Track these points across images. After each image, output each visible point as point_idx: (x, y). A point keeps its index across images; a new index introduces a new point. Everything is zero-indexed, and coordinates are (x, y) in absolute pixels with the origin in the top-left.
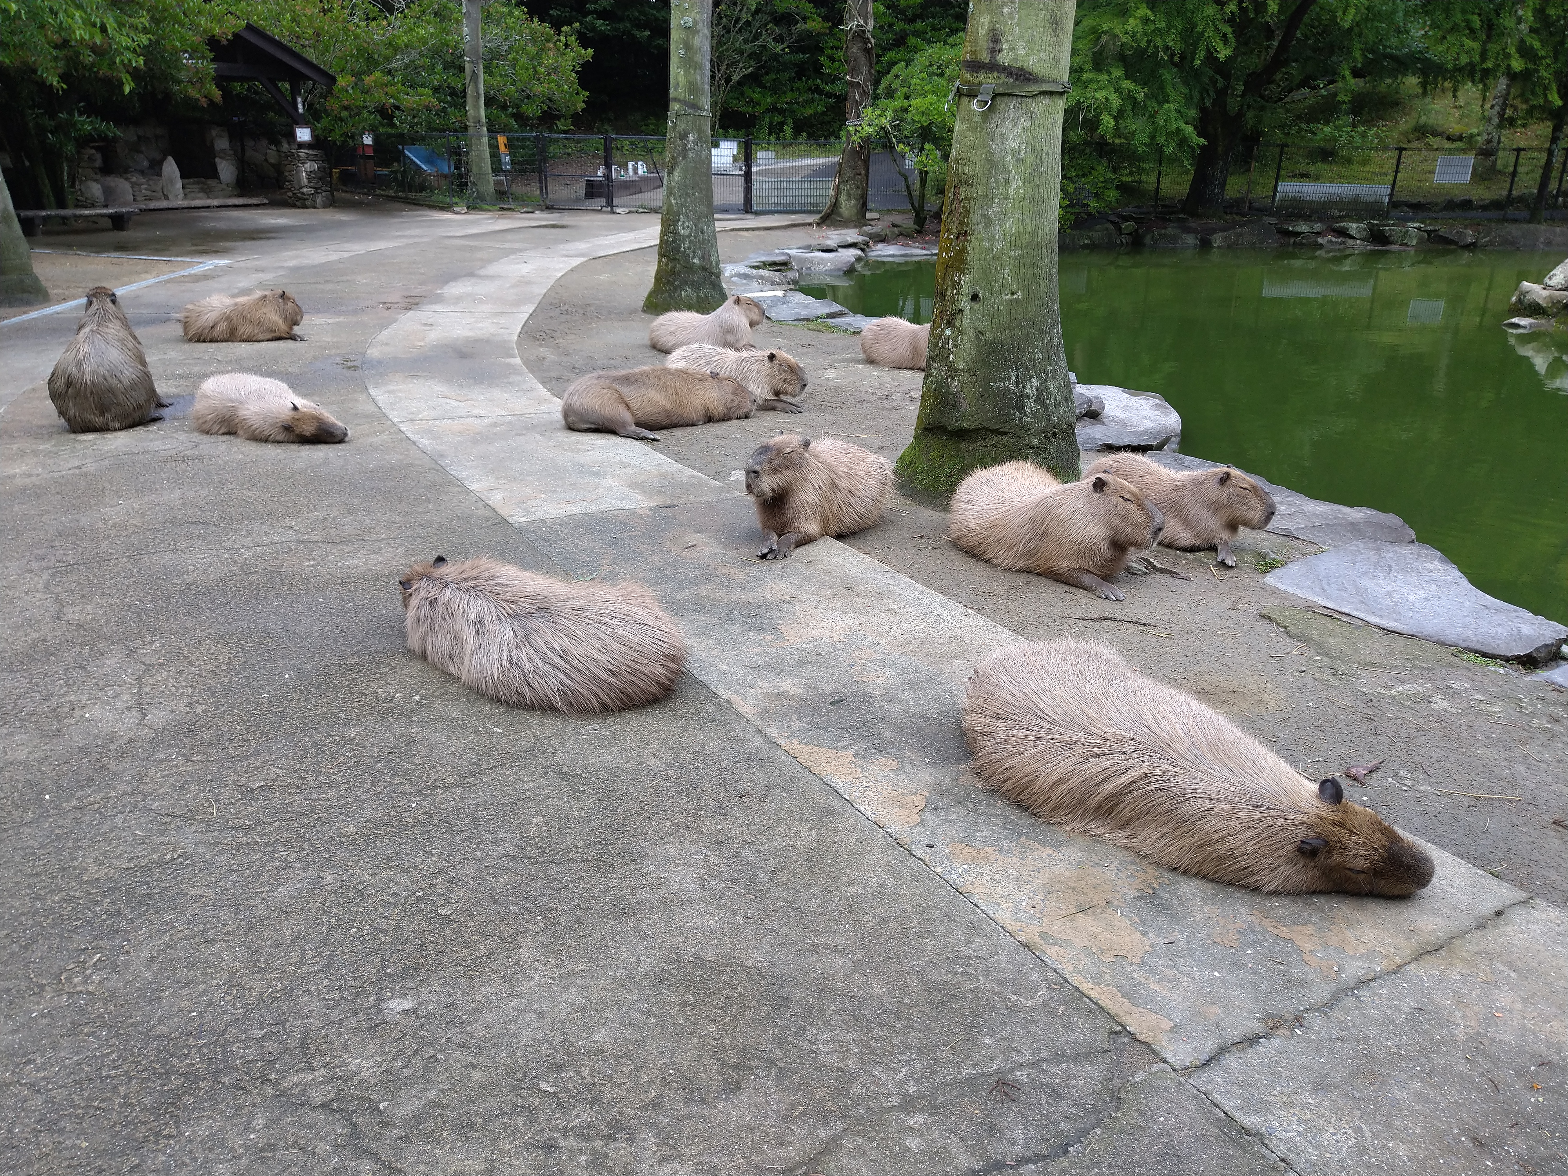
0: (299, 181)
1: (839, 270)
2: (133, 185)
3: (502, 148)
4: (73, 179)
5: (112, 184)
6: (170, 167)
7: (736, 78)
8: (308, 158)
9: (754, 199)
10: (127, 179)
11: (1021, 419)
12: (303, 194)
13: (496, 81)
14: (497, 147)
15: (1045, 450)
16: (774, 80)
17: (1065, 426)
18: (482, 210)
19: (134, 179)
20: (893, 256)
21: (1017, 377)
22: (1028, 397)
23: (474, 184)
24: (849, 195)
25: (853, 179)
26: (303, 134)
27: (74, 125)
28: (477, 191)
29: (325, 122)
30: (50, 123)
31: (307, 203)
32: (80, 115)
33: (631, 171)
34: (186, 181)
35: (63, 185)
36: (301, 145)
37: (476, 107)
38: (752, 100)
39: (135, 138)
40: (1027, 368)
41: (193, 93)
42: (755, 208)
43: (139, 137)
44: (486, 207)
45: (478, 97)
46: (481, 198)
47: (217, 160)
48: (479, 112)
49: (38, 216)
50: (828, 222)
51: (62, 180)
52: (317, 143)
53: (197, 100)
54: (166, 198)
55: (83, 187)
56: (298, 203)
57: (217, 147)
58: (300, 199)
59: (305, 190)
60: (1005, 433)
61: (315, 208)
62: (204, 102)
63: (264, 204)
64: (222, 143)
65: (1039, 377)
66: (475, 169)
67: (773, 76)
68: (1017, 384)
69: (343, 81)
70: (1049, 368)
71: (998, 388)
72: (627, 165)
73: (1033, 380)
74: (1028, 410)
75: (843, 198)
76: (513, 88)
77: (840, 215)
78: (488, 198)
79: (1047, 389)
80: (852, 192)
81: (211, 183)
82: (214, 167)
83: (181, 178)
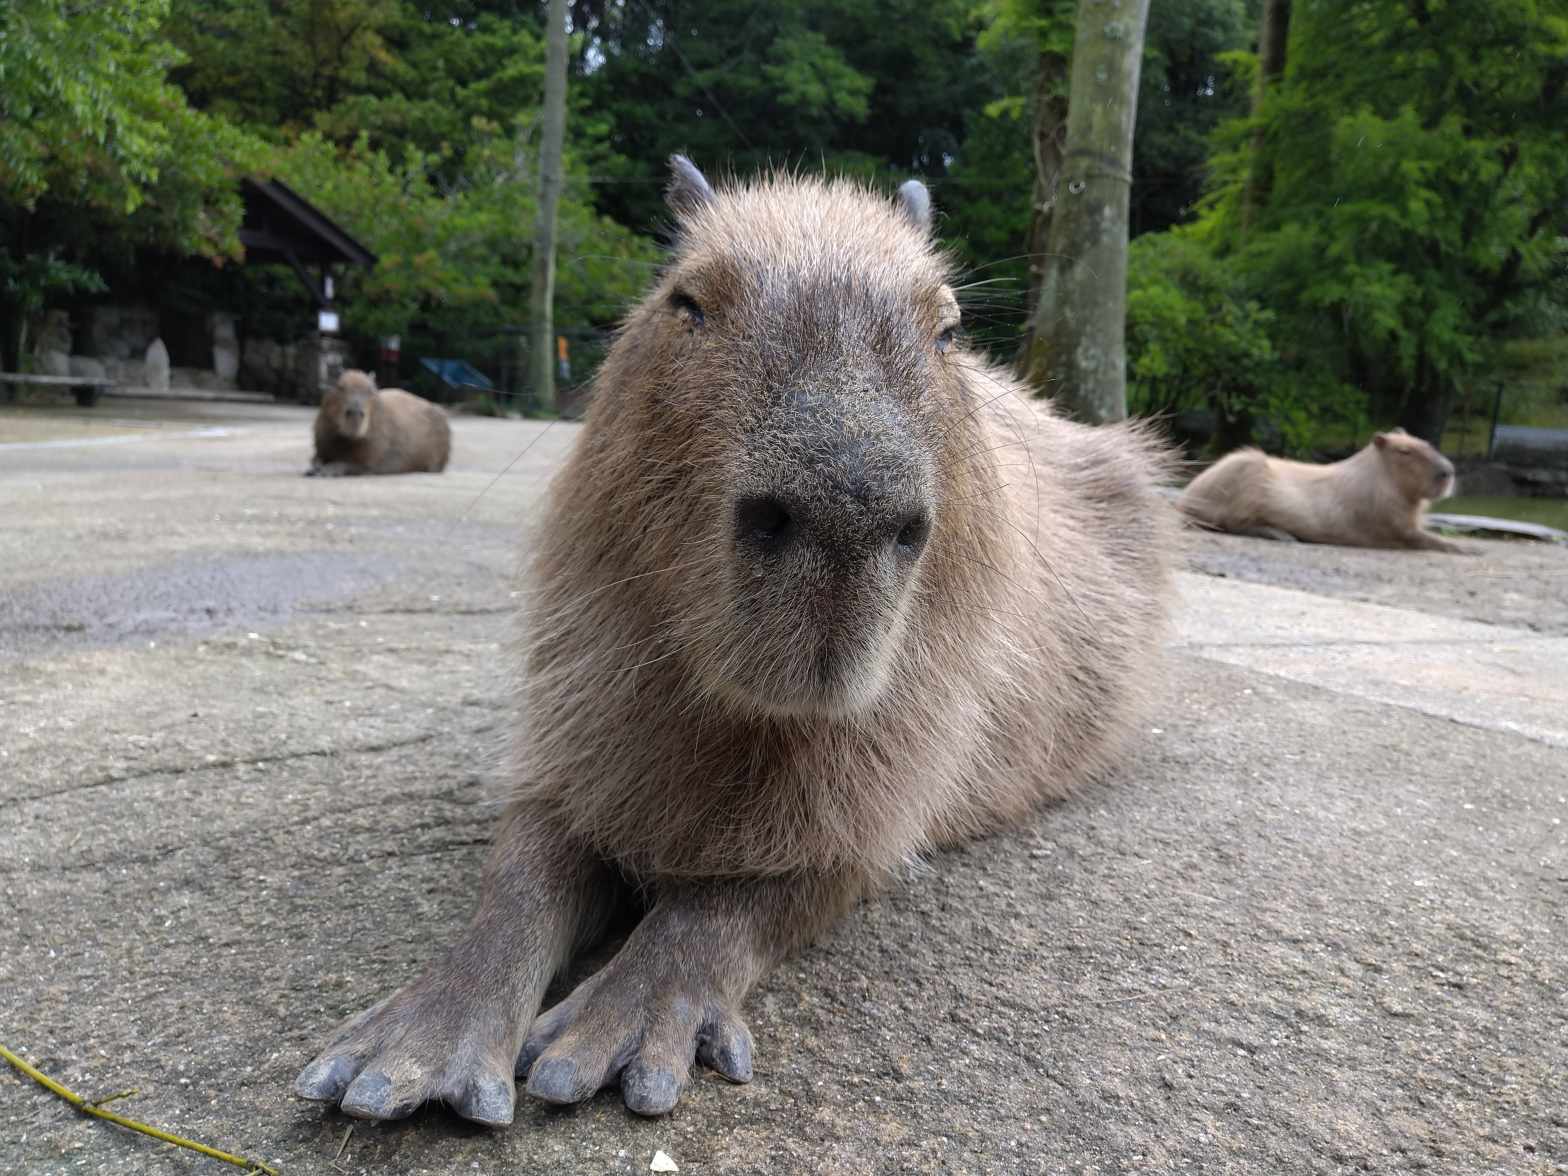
3: (563, 354)
4: (31, 345)
5: (82, 364)
6: (158, 352)
8: (332, 349)
14: (559, 353)
18: (539, 418)
23: (531, 390)
26: (329, 322)
27: (45, 271)
28: (534, 397)
29: (357, 309)
30: (14, 268)
32: (57, 259)
34: (176, 369)
35: (17, 350)
36: (324, 334)
41: (208, 251)
45: (545, 293)
47: (216, 349)
48: (545, 308)
51: (17, 343)
52: (343, 334)
54: (148, 385)
55: (44, 358)
57: (218, 335)
62: (219, 262)
64: (224, 330)
69: (387, 260)
76: (582, 286)
78: (547, 407)
81: (204, 374)
82: (210, 357)
83: (170, 365)
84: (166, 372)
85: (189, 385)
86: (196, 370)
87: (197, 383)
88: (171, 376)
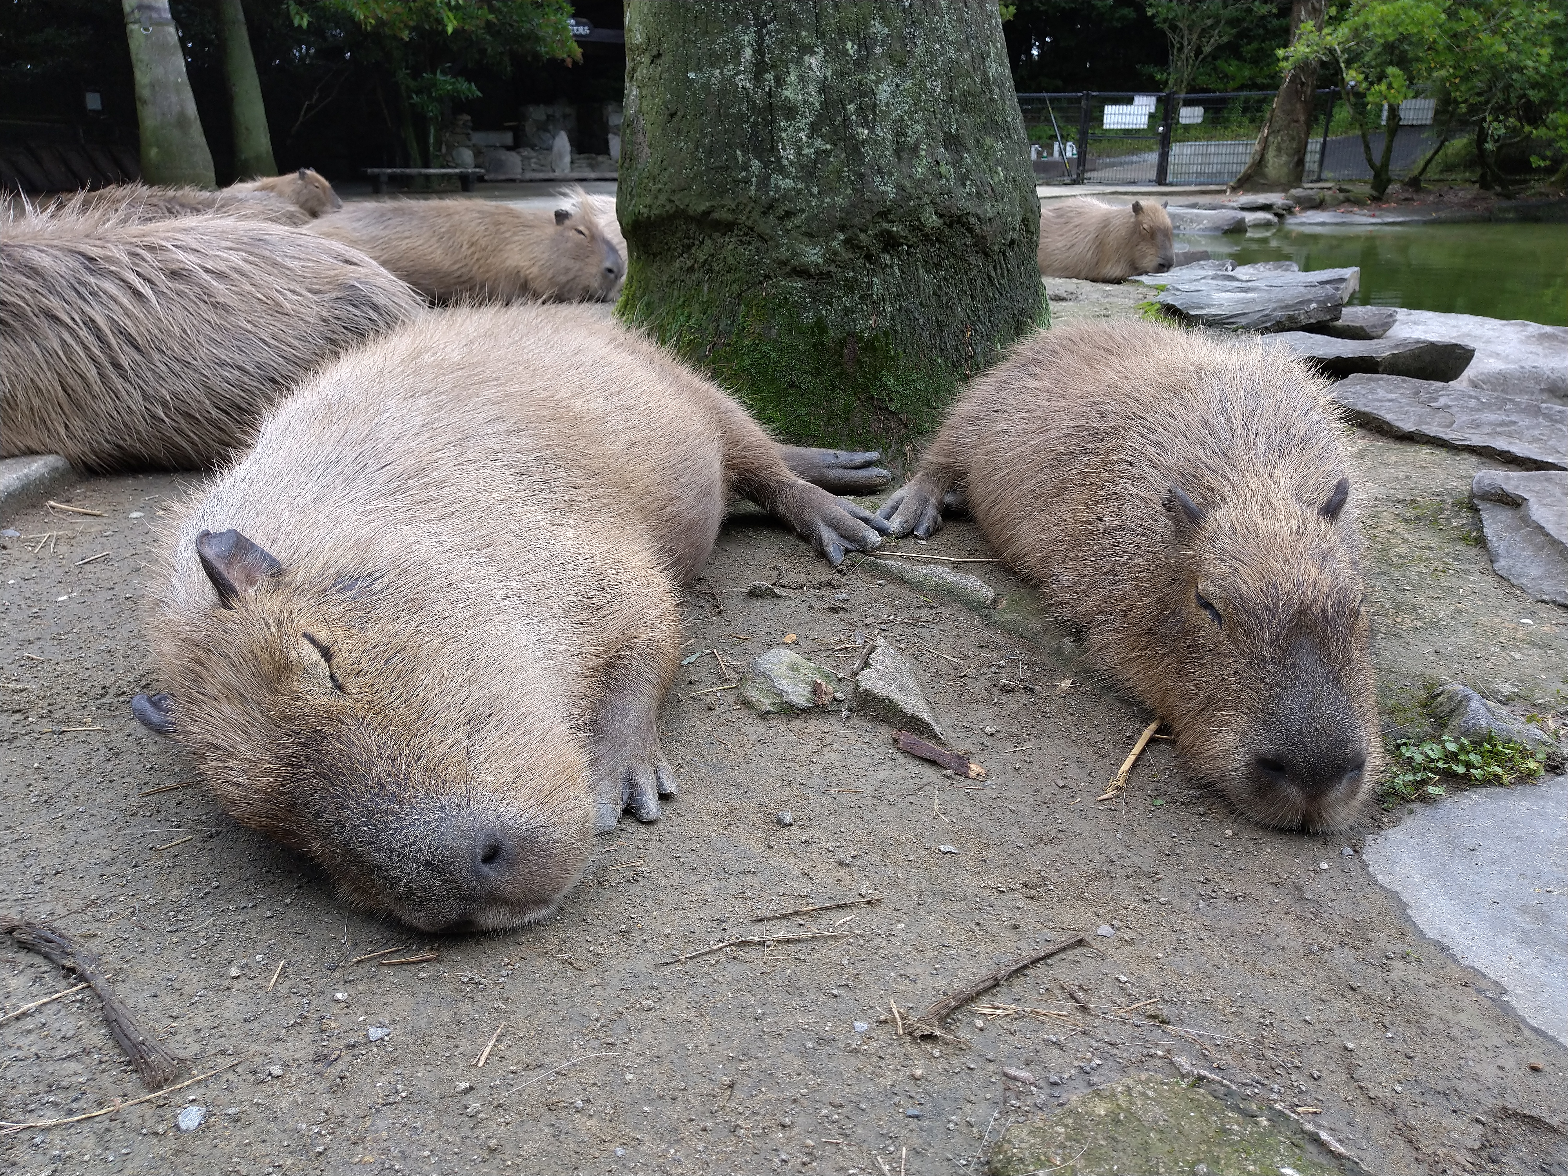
1: (1217, 228)
2: (525, 159)
5: (503, 157)
6: (562, 141)
7: (1207, 49)
9: (1171, 168)
10: (518, 153)
11: (763, 182)
15: (850, 287)
16: (1257, 51)
17: (932, 220)
19: (525, 153)
20: (1323, 224)
21: (759, 51)
22: (791, 112)
24: (1279, 149)
25: (1287, 127)
27: (435, 85)
32: (442, 74)
33: (1056, 154)
34: (577, 156)
38: (1226, 76)
39: (544, 117)
40: (792, 22)
41: (559, 53)
42: (1169, 178)
43: (548, 116)
47: (610, 136)
49: (384, 174)
50: (1246, 186)
53: (563, 61)
54: (554, 171)
57: (611, 123)
60: (728, 227)
62: (569, 62)
65: (835, 53)
67: (1255, 45)
68: (759, 69)
70: (877, 28)
71: (706, 87)
72: (1052, 146)
73: (813, 61)
74: (788, 154)
75: (1271, 153)
77: (1264, 176)
79: (864, 92)
80: (1284, 146)
81: (600, 158)
82: (607, 143)
83: (572, 152)
84: (567, 159)
85: (587, 169)
86: (594, 155)
87: (593, 167)
88: (572, 162)
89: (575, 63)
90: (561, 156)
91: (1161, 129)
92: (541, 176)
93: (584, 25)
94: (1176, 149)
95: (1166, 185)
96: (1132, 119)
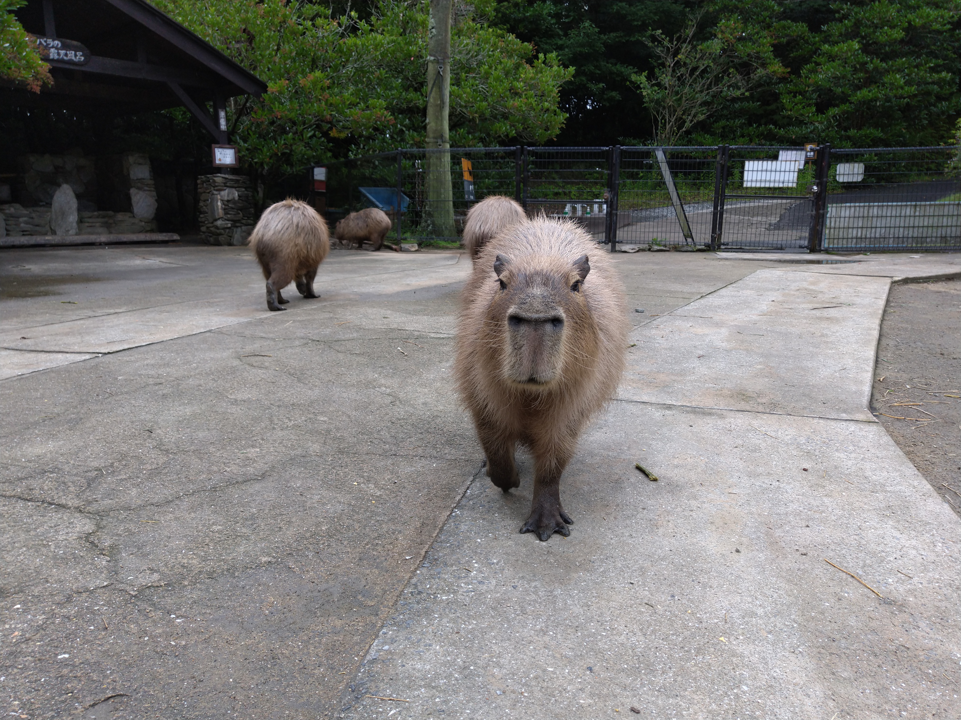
0: (213, 211)
2: (8, 217)
3: (467, 176)
6: (65, 196)
7: (688, 125)
8: (226, 185)
9: (826, 232)
10: (3, 210)
12: (217, 228)
13: (466, 94)
14: (461, 175)
18: (438, 247)
19: (10, 211)
23: (430, 215)
26: (224, 156)
28: (433, 223)
29: (251, 140)
31: (221, 238)
36: (221, 169)
37: (439, 118)
42: (825, 244)
44: (443, 243)
45: (441, 107)
46: (437, 232)
47: (133, 191)
48: (442, 125)
52: (241, 166)
54: (54, 233)
56: (212, 240)
57: (132, 176)
58: (213, 234)
59: (219, 223)
61: (230, 244)
63: (174, 241)
64: (141, 172)
66: (432, 196)
69: (274, 87)
76: (485, 104)
78: (446, 233)
81: (120, 216)
82: (129, 198)
83: (79, 210)
84: (73, 218)
85: (100, 230)
86: (111, 213)
87: (108, 227)
88: (81, 221)
89: (44, 85)
90: (63, 214)
91: (815, 188)
92: (33, 240)
93: (76, 49)
94: (832, 210)
95: (819, 251)
96: (778, 176)
